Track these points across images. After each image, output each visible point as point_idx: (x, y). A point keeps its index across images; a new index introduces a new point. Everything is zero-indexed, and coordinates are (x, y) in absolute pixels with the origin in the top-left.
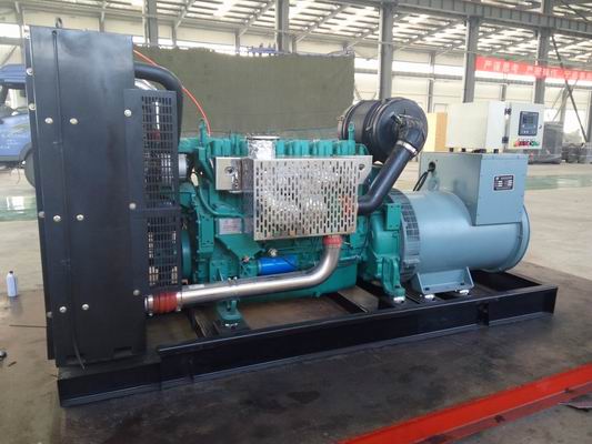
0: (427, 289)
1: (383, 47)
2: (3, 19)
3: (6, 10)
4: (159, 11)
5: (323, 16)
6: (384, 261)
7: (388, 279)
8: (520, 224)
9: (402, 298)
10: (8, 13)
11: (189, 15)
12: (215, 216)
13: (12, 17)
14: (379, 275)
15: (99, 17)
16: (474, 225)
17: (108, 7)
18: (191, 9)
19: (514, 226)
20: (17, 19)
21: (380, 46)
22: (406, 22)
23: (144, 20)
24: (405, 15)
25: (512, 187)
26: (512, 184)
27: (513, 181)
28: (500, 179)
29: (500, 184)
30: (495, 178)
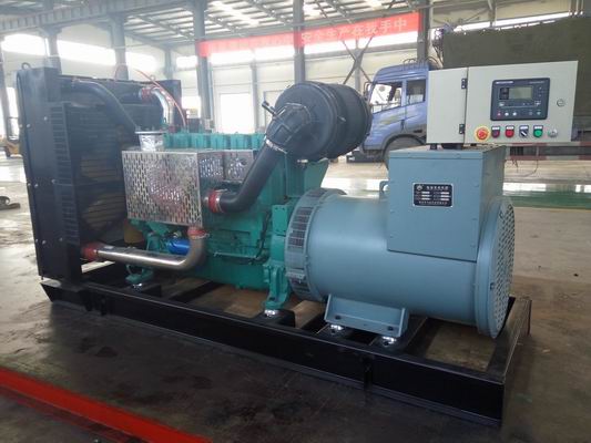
0: (338, 318)
9: (274, 313)
25: (449, 204)
26: (450, 199)
27: (450, 194)
28: (424, 188)
29: (426, 196)
30: (416, 186)
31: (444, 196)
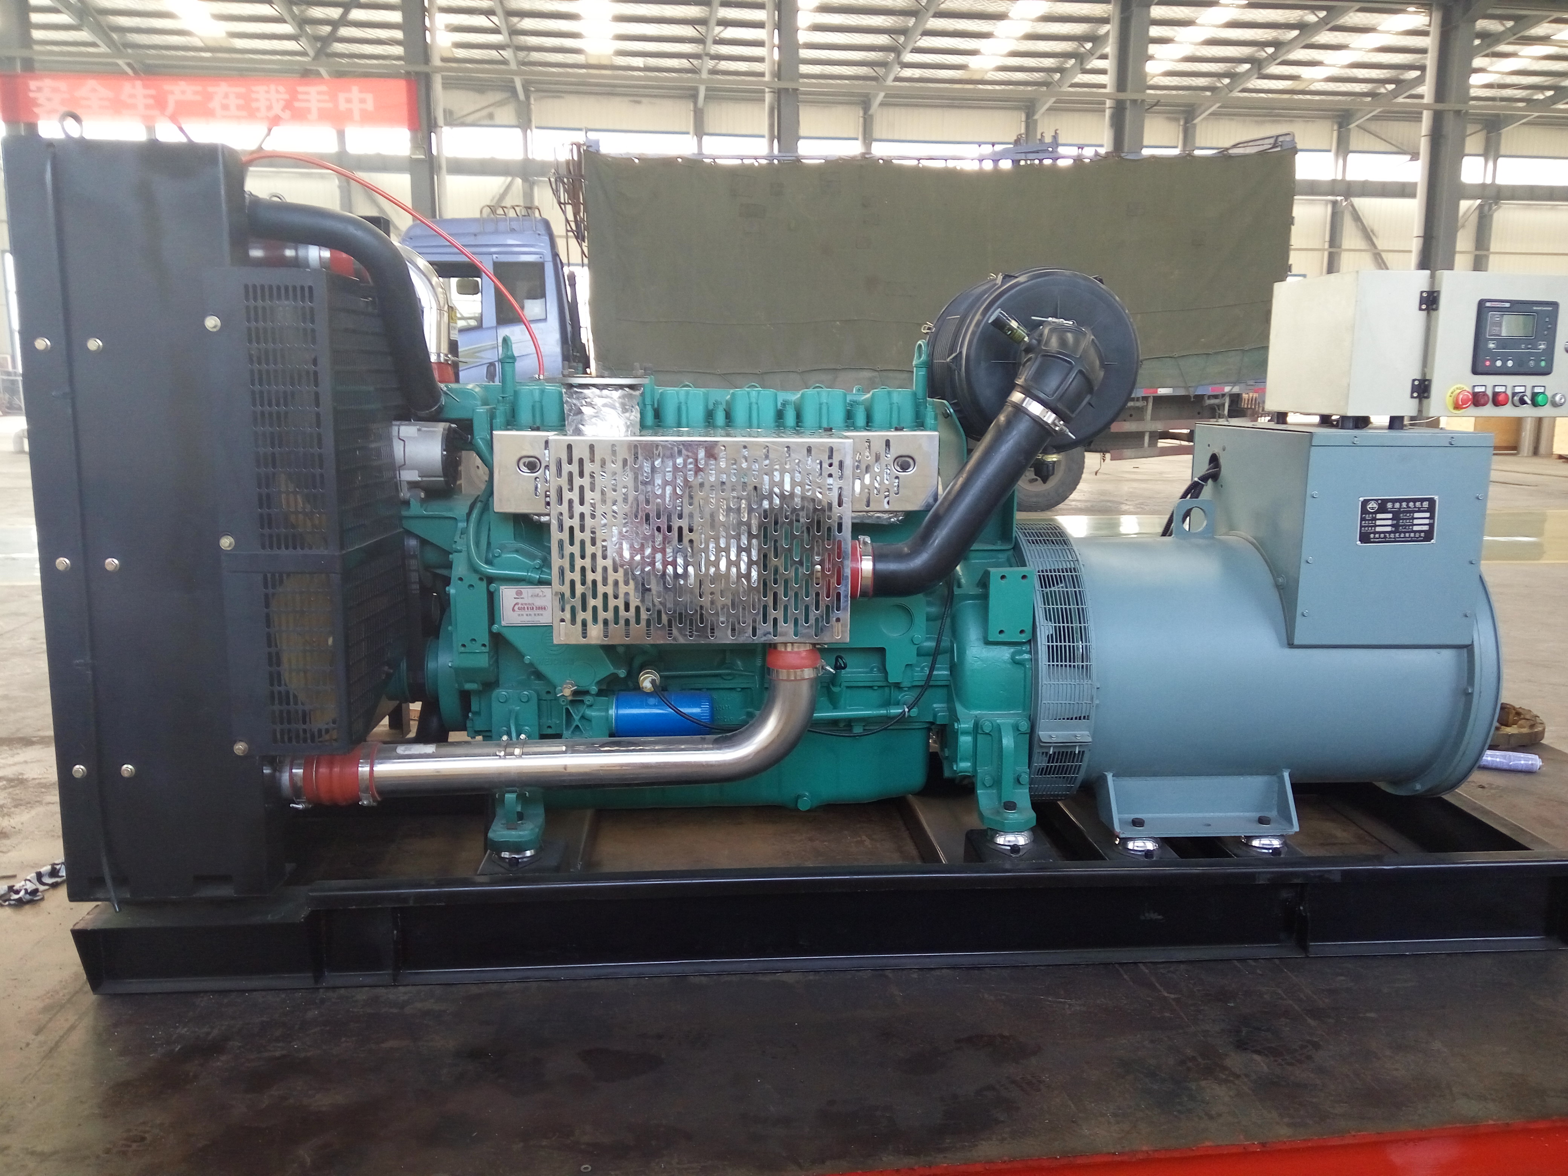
0: (1137, 823)
1: (1438, 118)
2: (491, 116)
3: (498, 96)
4: (804, 69)
5: (1277, 44)
6: (977, 730)
7: (988, 780)
8: (1469, 648)
9: (1021, 840)
10: (500, 104)
11: (908, 73)
12: (490, 579)
13: (507, 114)
14: (964, 765)
15: (694, 97)
16: (1291, 645)
17: (714, 72)
18: (909, 57)
19: (1448, 655)
20: (519, 115)
21: (1427, 117)
22: (1544, 40)
23: (768, 97)
24: (1538, 21)
25: (1428, 536)
26: (1431, 526)
27: (1432, 517)
28: (1382, 507)
29: (1384, 523)
30: (1365, 503)
31: (1421, 521)
